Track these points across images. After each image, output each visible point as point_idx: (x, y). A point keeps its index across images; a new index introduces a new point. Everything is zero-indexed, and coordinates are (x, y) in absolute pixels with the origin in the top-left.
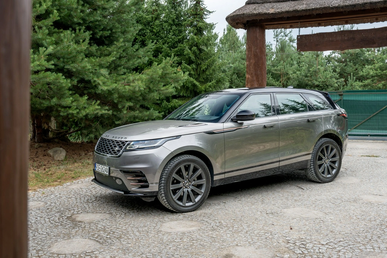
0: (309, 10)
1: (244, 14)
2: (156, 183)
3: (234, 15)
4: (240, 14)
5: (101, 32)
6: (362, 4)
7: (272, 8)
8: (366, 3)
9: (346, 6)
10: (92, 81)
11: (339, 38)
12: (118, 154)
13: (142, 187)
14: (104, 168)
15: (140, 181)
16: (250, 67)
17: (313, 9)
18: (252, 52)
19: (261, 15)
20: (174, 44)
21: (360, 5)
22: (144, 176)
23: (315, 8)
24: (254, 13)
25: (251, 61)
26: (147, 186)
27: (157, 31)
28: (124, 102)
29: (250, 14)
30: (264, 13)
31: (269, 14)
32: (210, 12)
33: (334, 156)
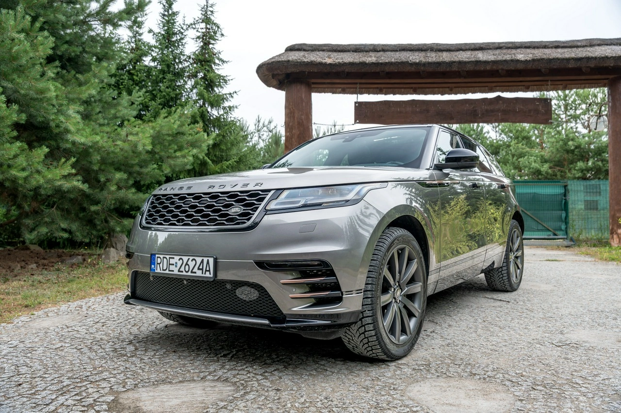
0: (382, 64)
1: (289, 61)
2: (358, 291)
3: (274, 62)
4: (282, 61)
6: (449, 63)
7: (329, 57)
8: (455, 62)
9: (429, 63)
11: (409, 109)
12: (245, 223)
13: (320, 302)
14: (192, 264)
15: (314, 288)
16: (292, 141)
17: (386, 64)
18: (296, 118)
19: (314, 64)
20: (168, 101)
21: (447, 63)
22: (332, 273)
23: (389, 63)
24: (304, 62)
25: (294, 131)
26: (338, 300)
27: (140, 79)
29: (297, 62)
30: (319, 63)
31: (325, 64)
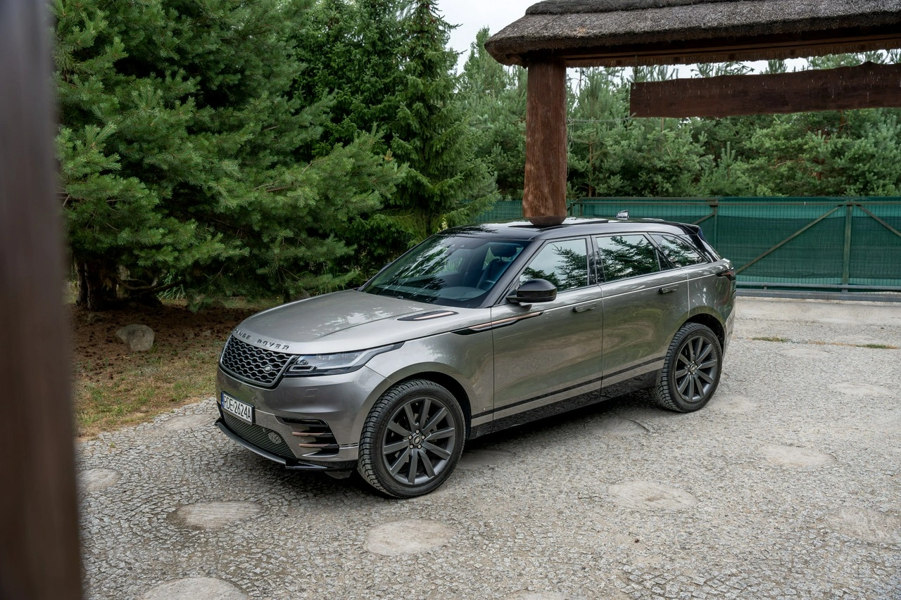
0: (659, 32)
1: (523, 37)
2: (354, 444)
3: (503, 39)
4: (514, 37)
5: (221, 77)
6: (767, 24)
7: (582, 26)
8: (776, 22)
9: (734, 27)
10: (205, 187)
11: (715, 91)
12: (271, 381)
13: (324, 452)
14: (241, 408)
15: (319, 440)
16: (534, 149)
17: (666, 32)
18: (539, 117)
19: (559, 39)
20: (375, 95)
21: (763, 24)
22: (328, 430)
23: (670, 30)
24: (544, 36)
25: (536, 136)
26: (335, 451)
27: (338, 65)
28: (276, 230)
29: (535, 38)
30: (566, 37)
31: (574, 38)
32: (450, 27)
33: (708, 358)
